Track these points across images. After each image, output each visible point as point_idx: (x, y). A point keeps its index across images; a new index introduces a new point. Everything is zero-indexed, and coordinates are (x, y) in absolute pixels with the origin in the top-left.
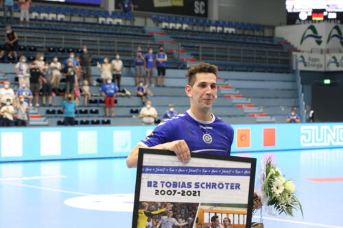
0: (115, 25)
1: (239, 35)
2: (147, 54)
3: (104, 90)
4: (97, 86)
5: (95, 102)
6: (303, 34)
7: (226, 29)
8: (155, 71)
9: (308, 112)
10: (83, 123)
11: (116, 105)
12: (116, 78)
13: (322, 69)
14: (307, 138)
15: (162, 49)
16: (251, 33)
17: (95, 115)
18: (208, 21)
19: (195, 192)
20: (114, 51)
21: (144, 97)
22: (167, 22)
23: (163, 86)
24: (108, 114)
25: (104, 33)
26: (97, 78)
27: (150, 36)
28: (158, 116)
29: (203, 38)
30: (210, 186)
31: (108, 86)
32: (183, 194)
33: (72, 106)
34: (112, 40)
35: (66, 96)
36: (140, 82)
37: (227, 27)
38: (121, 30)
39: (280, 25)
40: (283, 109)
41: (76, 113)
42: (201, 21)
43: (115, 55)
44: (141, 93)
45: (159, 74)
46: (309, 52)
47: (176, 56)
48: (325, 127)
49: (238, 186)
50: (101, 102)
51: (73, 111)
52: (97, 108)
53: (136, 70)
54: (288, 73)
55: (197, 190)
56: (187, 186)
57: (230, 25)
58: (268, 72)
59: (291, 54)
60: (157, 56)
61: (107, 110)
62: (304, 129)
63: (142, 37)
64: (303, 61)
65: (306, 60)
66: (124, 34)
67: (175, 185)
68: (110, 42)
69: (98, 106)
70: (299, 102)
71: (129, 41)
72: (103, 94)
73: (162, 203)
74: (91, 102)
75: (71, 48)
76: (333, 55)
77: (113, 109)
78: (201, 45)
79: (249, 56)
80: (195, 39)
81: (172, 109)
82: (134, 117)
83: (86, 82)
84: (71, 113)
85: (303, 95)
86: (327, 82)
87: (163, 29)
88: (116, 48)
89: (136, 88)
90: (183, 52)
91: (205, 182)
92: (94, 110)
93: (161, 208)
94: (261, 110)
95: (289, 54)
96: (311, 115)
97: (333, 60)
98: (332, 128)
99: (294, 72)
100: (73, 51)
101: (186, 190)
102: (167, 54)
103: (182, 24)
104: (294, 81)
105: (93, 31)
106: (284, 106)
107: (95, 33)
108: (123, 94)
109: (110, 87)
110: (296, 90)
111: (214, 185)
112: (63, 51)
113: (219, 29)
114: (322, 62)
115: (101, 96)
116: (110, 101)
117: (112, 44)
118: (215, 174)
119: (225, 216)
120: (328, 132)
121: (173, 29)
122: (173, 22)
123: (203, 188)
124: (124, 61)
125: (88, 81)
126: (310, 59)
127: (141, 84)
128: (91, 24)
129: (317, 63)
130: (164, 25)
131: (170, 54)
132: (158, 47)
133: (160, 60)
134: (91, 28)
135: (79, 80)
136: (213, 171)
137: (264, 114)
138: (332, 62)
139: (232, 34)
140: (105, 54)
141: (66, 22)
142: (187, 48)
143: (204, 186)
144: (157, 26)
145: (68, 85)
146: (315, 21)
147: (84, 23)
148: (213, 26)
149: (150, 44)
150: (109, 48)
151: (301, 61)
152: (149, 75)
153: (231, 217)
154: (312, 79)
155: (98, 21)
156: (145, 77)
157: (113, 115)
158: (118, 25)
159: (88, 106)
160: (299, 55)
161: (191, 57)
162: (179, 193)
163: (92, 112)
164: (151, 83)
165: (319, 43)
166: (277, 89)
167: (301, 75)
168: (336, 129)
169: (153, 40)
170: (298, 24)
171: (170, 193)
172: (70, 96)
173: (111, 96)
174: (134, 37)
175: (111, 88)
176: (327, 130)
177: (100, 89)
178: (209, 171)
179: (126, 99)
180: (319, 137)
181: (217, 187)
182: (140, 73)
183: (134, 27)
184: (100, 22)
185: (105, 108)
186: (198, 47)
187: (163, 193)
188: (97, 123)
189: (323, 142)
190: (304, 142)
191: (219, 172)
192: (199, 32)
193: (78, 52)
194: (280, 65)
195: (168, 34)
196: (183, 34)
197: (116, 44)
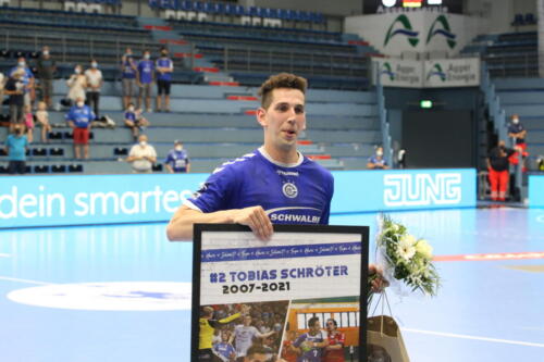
0: (91, 15)
1: (287, 30)
2: (140, 61)
3: (73, 118)
4: (62, 111)
5: (59, 136)
6: (387, 28)
7: (267, 21)
8: (154, 87)
9: (396, 153)
10: (39, 170)
11: (91, 141)
12: (92, 98)
13: (418, 85)
14: (394, 194)
15: (164, 52)
16: (307, 27)
17: (58, 157)
18: (238, 8)
19: (282, 284)
20: (88, 55)
21: (136, 129)
22: (172, 9)
23: (167, 112)
24: (79, 156)
25: (72, 27)
26: (62, 98)
27: (147, 32)
28: (158, 158)
29: (232, 35)
30: (303, 273)
31: (78, 111)
32: (264, 290)
33: (22, 142)
34: (85, 37)
35: (12, 127)
36: (129, 104)
37: (267, 17)
38: (100, 22)
39: (353, 14)
40: (356, 148)
41: (28, 153)
42: (228, 8)
43: (91, 61)
44: (131, 123)
45: (160, 92)
46: (397, 57)
47: (187, 64)
48: (423, 175)
49: (345, 270)
50: (68, 136)
51: (24, 150)
52: (62, 147)
53: (124, 86)
54: (364, 90)
55: (284, 281)
56: (269, 276)
57: (273, 15)
58: (334, 89)
59: (370, 60)
60: (157, 63)
61: (78, 149)
62: (390, 180)
63: (133, 34)
64: (389, 72)
65: (394, 70)
66: (105, 29)
67: (252, 275)
68: (83, 41)
69: (63, 143)
70: (381, 137)
71: (112, 39)
72: (71, 124)
73: (235, 306)
74: (51, 136)
75: (20, 51)
76: (435, 62)
77: (87, 148)
78: (227, 47)
79: (302, 63)
80: (218, 37)
81: (179, 148)
82: (120, 160)
83: (43, 105)
84: (19, 154)
85: (388, 125)
86: (427, 104)
87: (166, 20)
88: (92, 51)
89: (124, 114)
90: (197, 56)
91: (297, 268)
92: (56, 149)
93: (232, 313)
94: (322, 150)
95: (366, 60)
96: (400, 157)
97: (436, 70)
98: (434, 179)
99: (374, 89)
100: (23, 55)
101: (269, 282)
102: (173, 60)
103: (197, 13)
104: (374, 104)
105: (56, 23)
106: (356, 142)
107: (59, 26)
108: (102, 124)
109: (82, 113)
110: (377, 117)
111: (309, 272)
112: (8, 55)
113: (256, 20)
114: (418, 72)
115: (68, 127)
116: (82, 135)
117: (85, 44)
118: (310, 254)
119: (328, 316)
120: (427, 184)
121: (183, 21)
122: (183, 10)
123: (294, 277)
124: (104, 72)
125: (47, 102)
126: (399, 68)
127: (132, 109)
128: (52, 12)
129: (411, 74)
130: (169, 13)
131: (177, 60)
132: (159, 50)
133: (162, 69)
134: (51, 18)
135: (32, 103)
136: (307, 250)
137: (327, 155)
138: (436, 73)
139: (276, 28)
140: (75, 61)
141: (12, 9)
142: (204, 51)
143: (295, 273)
144: (158, 15)
145: (15, 109)
146: (408, 9)
147: (41, 11)
148: (247, 15)
149: (147, 45)
150: (80, 50)
151: (384, 72)
152: (144, 94)
153: (337, 317)
154: (403, 100)
155: (63, 6)
156: (138, 96)
157: (87, 157)
158: (95, 14)
159: (48, 144)
160: (382, 61)
161: (212, 66)
162: (258, 288)
163: (53, 152)
164: (147, 106)
165: (414, 42)
166: (348, 117)
167: (385, 94)
168: (440, 179)
169: (151, 37)
170: (381, 13)
171: (244, 289)
172: (18, 126)
173: (83, 126)
174: (121, 33)
175: (84, 114)
176: (426, 180)
177: (66, 116)
178: (301, 251)
179: (108, 131)
180: (413, 192)
181: (314, 273)
182: (131, 90)
183: (120, 17)
184: (67, 9)
185: (74, 145)
186: (222, 49)
187: (235, 289)
188: (61, 170)
189: (419, 199)
190: (390, 200)
191: (316, 250)
192: (224, 25)
193: (31, 56)
194: (353, 78)
195: (175, 28)
196: (199, 29)
197: (92, 44)
